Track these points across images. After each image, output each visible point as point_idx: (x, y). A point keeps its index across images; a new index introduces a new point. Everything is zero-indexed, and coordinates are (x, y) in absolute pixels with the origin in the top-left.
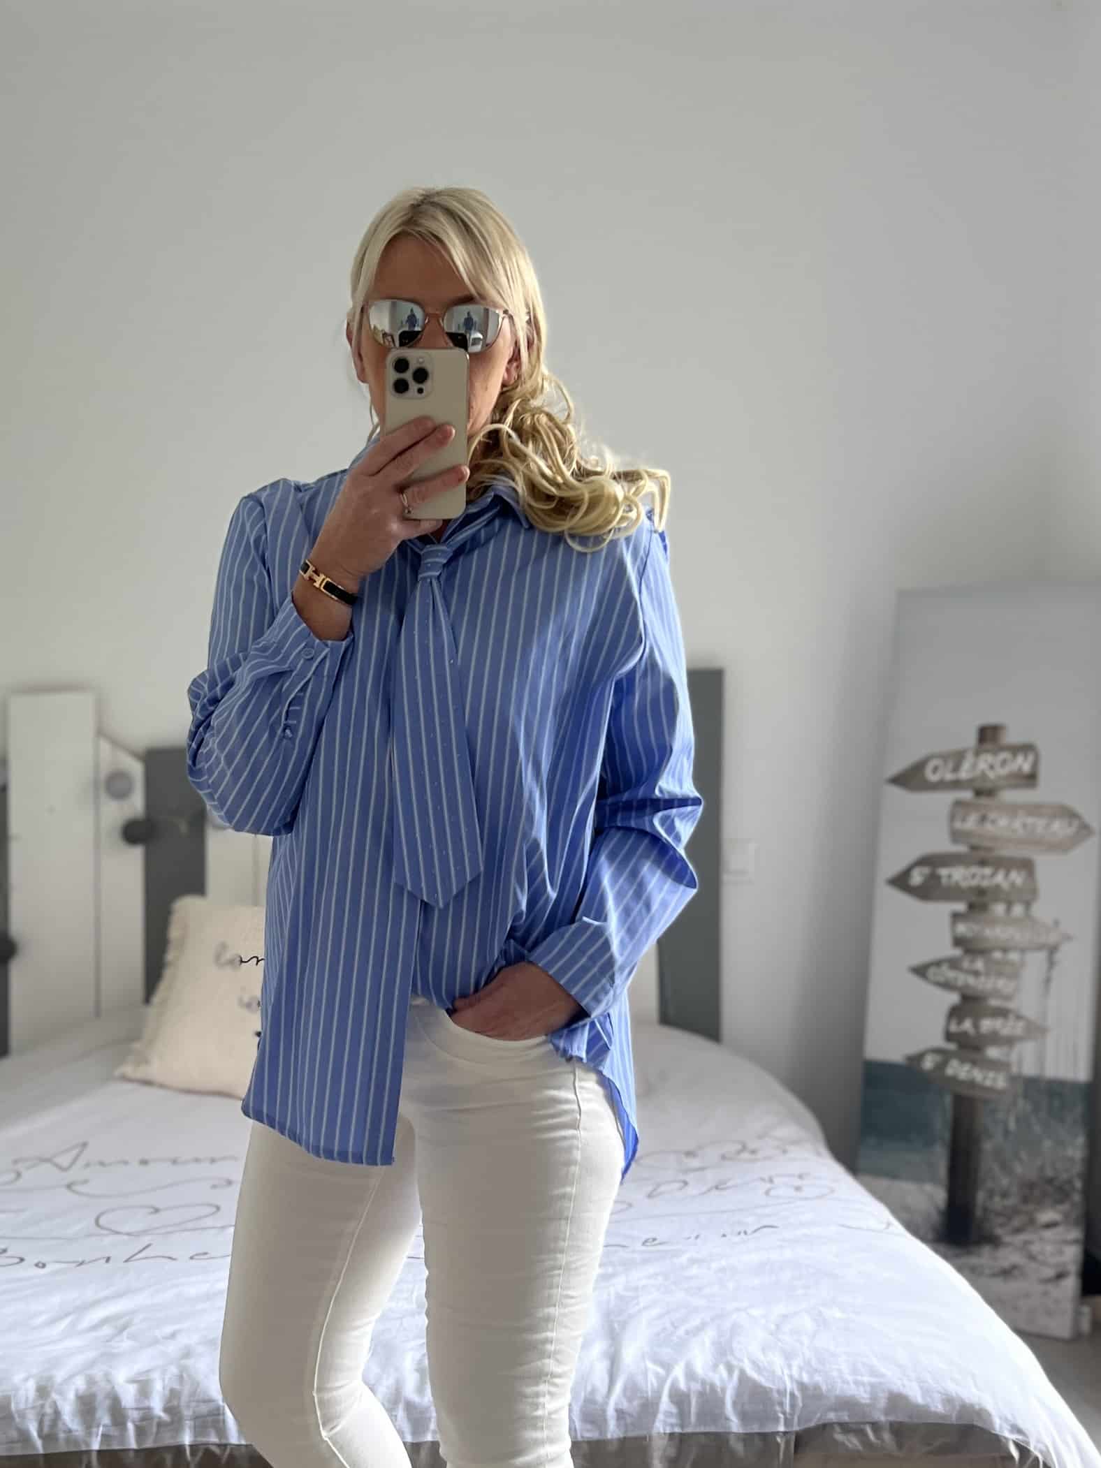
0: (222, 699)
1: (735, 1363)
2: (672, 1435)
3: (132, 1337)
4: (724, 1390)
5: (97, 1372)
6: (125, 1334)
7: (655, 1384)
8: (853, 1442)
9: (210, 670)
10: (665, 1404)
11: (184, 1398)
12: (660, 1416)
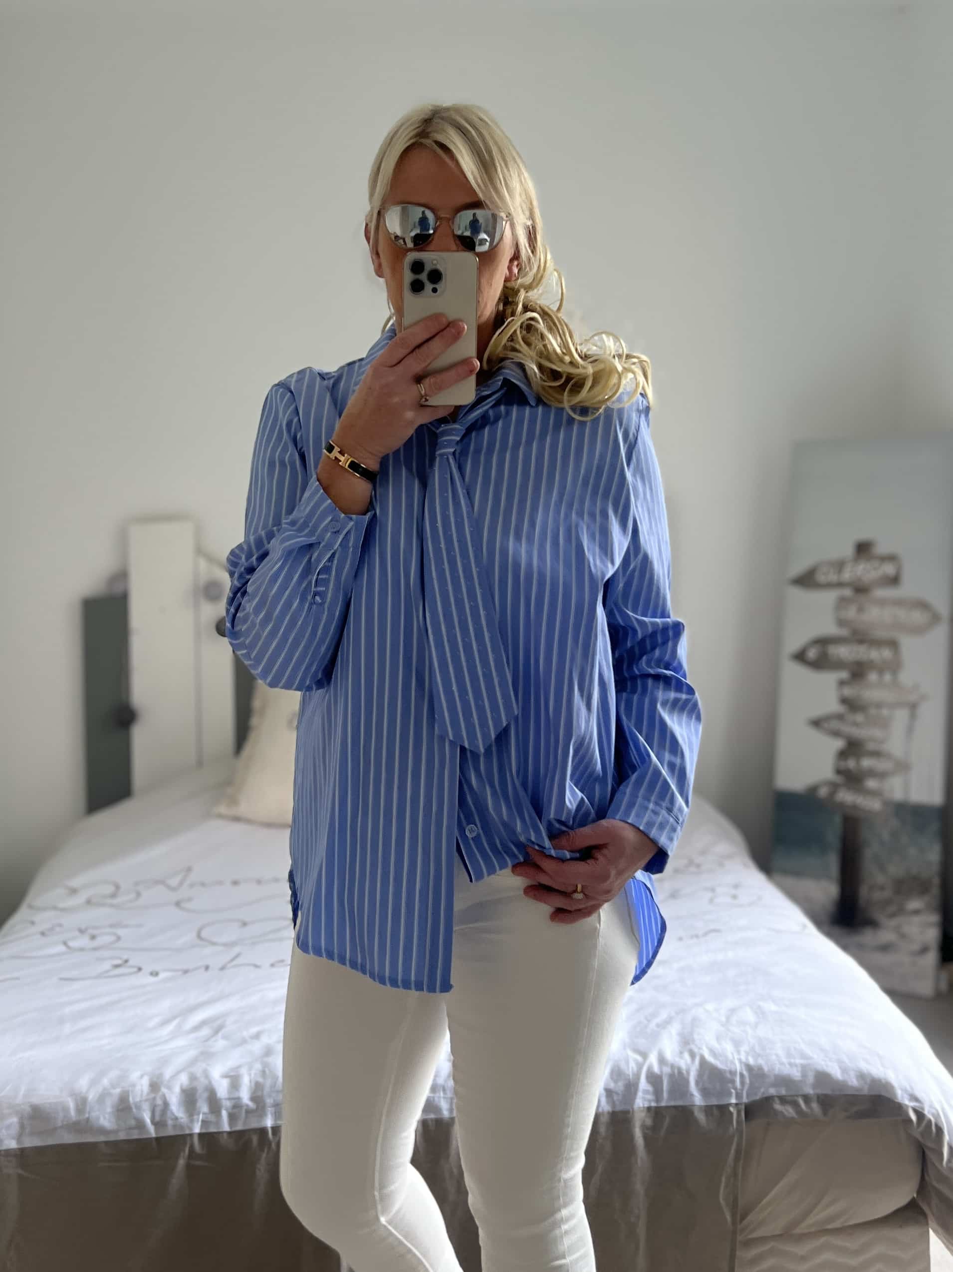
0: (257, 568)
1: (696, 1050)
2: (649, 1109)
3: (225, 1037)
4: (688, 1072)
5: (198, 1070)
6: (220, 1034)
7: (635, 1069)
8: (789, 1111)
9: (247, 541)
10: (643, 1084)
11: (267, 1090)
12: (640, 1094)
